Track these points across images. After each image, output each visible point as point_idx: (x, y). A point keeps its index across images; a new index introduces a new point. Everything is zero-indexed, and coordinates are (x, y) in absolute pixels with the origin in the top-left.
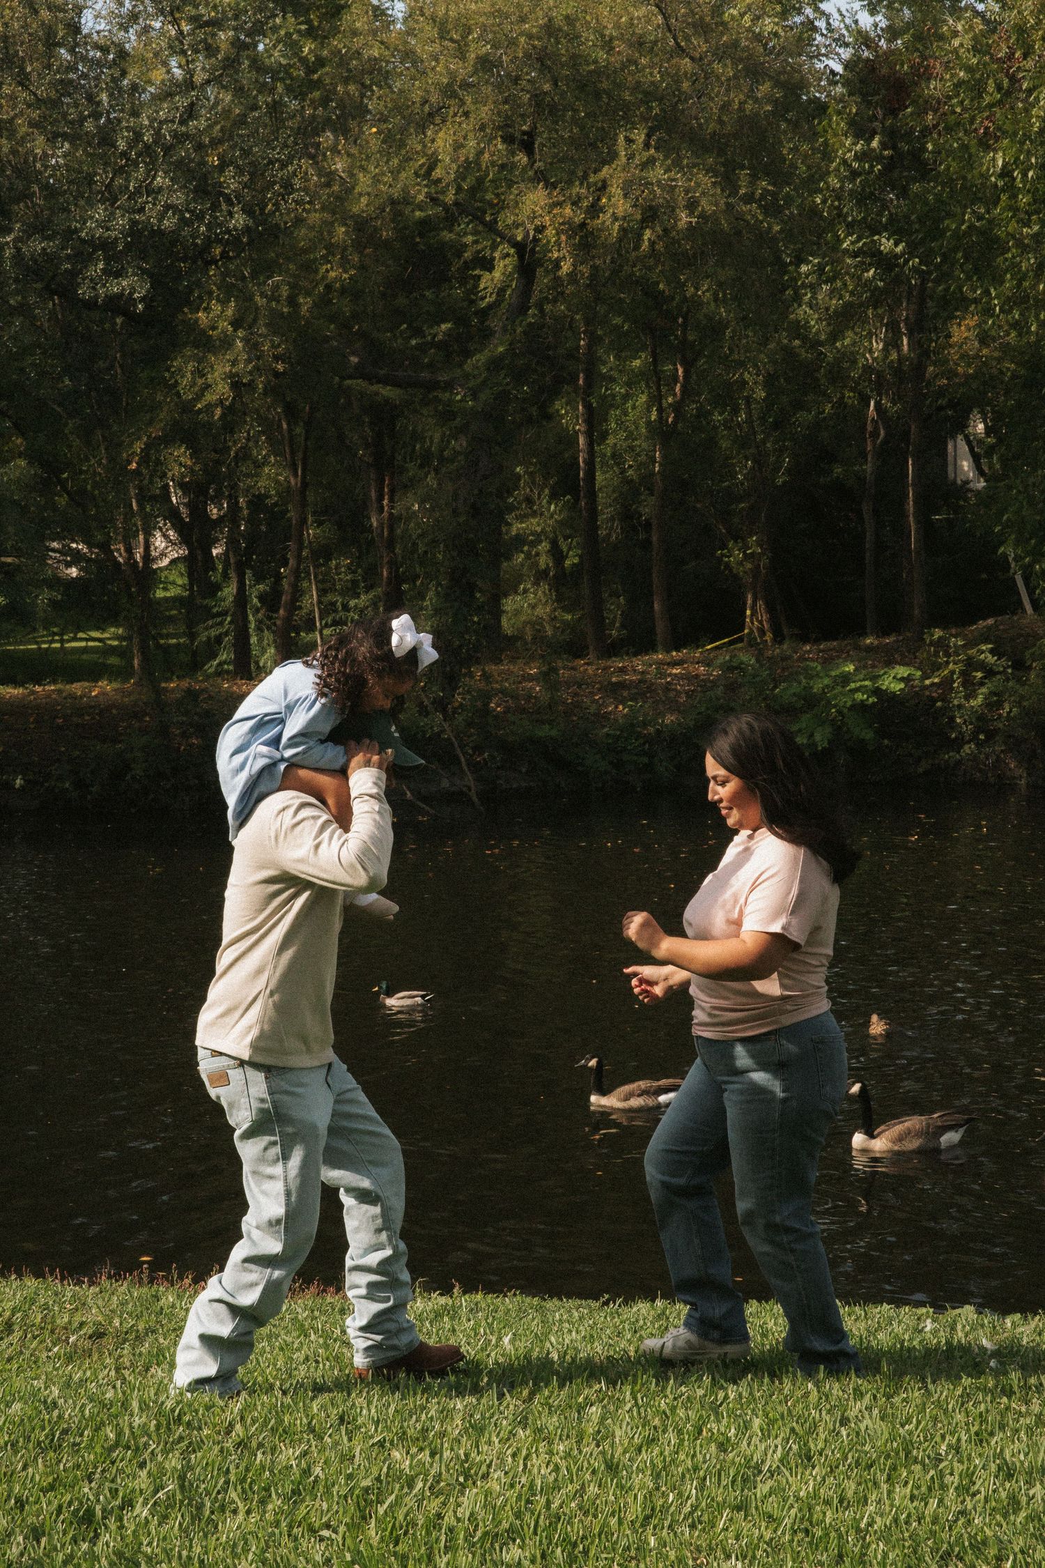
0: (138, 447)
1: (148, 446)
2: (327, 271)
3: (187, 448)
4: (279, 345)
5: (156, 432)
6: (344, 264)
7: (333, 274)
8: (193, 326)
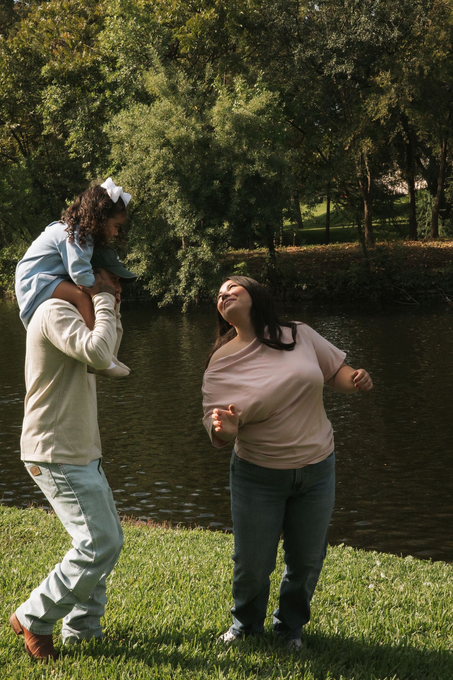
0: (350, 139)
1: (354, 139)
2: (437, 53)
3: (371, 139)
4: (412, 90)
5: (357, 132)
6: (444, 49)
7: (439, 54)
8: (374, 83)
